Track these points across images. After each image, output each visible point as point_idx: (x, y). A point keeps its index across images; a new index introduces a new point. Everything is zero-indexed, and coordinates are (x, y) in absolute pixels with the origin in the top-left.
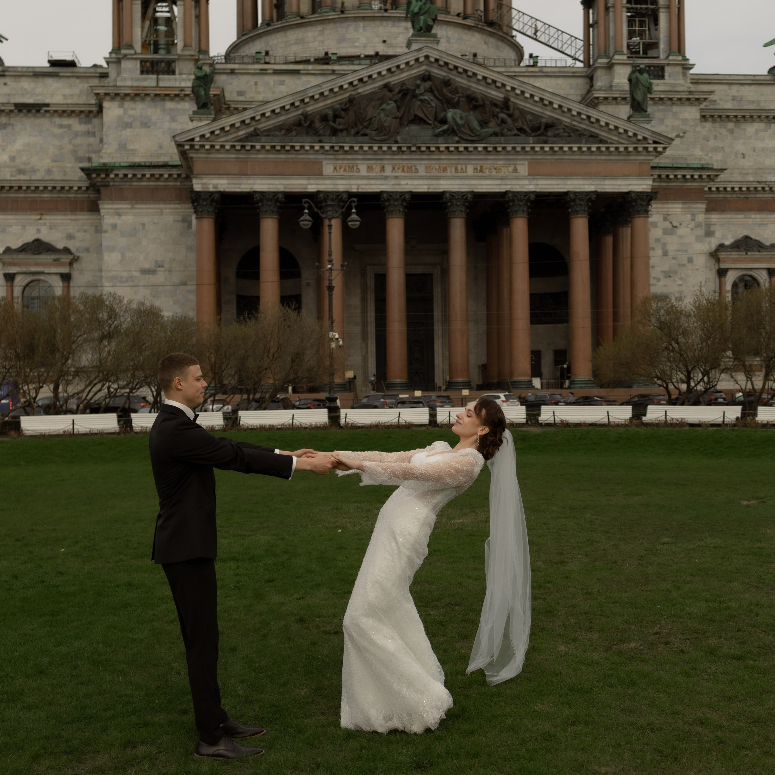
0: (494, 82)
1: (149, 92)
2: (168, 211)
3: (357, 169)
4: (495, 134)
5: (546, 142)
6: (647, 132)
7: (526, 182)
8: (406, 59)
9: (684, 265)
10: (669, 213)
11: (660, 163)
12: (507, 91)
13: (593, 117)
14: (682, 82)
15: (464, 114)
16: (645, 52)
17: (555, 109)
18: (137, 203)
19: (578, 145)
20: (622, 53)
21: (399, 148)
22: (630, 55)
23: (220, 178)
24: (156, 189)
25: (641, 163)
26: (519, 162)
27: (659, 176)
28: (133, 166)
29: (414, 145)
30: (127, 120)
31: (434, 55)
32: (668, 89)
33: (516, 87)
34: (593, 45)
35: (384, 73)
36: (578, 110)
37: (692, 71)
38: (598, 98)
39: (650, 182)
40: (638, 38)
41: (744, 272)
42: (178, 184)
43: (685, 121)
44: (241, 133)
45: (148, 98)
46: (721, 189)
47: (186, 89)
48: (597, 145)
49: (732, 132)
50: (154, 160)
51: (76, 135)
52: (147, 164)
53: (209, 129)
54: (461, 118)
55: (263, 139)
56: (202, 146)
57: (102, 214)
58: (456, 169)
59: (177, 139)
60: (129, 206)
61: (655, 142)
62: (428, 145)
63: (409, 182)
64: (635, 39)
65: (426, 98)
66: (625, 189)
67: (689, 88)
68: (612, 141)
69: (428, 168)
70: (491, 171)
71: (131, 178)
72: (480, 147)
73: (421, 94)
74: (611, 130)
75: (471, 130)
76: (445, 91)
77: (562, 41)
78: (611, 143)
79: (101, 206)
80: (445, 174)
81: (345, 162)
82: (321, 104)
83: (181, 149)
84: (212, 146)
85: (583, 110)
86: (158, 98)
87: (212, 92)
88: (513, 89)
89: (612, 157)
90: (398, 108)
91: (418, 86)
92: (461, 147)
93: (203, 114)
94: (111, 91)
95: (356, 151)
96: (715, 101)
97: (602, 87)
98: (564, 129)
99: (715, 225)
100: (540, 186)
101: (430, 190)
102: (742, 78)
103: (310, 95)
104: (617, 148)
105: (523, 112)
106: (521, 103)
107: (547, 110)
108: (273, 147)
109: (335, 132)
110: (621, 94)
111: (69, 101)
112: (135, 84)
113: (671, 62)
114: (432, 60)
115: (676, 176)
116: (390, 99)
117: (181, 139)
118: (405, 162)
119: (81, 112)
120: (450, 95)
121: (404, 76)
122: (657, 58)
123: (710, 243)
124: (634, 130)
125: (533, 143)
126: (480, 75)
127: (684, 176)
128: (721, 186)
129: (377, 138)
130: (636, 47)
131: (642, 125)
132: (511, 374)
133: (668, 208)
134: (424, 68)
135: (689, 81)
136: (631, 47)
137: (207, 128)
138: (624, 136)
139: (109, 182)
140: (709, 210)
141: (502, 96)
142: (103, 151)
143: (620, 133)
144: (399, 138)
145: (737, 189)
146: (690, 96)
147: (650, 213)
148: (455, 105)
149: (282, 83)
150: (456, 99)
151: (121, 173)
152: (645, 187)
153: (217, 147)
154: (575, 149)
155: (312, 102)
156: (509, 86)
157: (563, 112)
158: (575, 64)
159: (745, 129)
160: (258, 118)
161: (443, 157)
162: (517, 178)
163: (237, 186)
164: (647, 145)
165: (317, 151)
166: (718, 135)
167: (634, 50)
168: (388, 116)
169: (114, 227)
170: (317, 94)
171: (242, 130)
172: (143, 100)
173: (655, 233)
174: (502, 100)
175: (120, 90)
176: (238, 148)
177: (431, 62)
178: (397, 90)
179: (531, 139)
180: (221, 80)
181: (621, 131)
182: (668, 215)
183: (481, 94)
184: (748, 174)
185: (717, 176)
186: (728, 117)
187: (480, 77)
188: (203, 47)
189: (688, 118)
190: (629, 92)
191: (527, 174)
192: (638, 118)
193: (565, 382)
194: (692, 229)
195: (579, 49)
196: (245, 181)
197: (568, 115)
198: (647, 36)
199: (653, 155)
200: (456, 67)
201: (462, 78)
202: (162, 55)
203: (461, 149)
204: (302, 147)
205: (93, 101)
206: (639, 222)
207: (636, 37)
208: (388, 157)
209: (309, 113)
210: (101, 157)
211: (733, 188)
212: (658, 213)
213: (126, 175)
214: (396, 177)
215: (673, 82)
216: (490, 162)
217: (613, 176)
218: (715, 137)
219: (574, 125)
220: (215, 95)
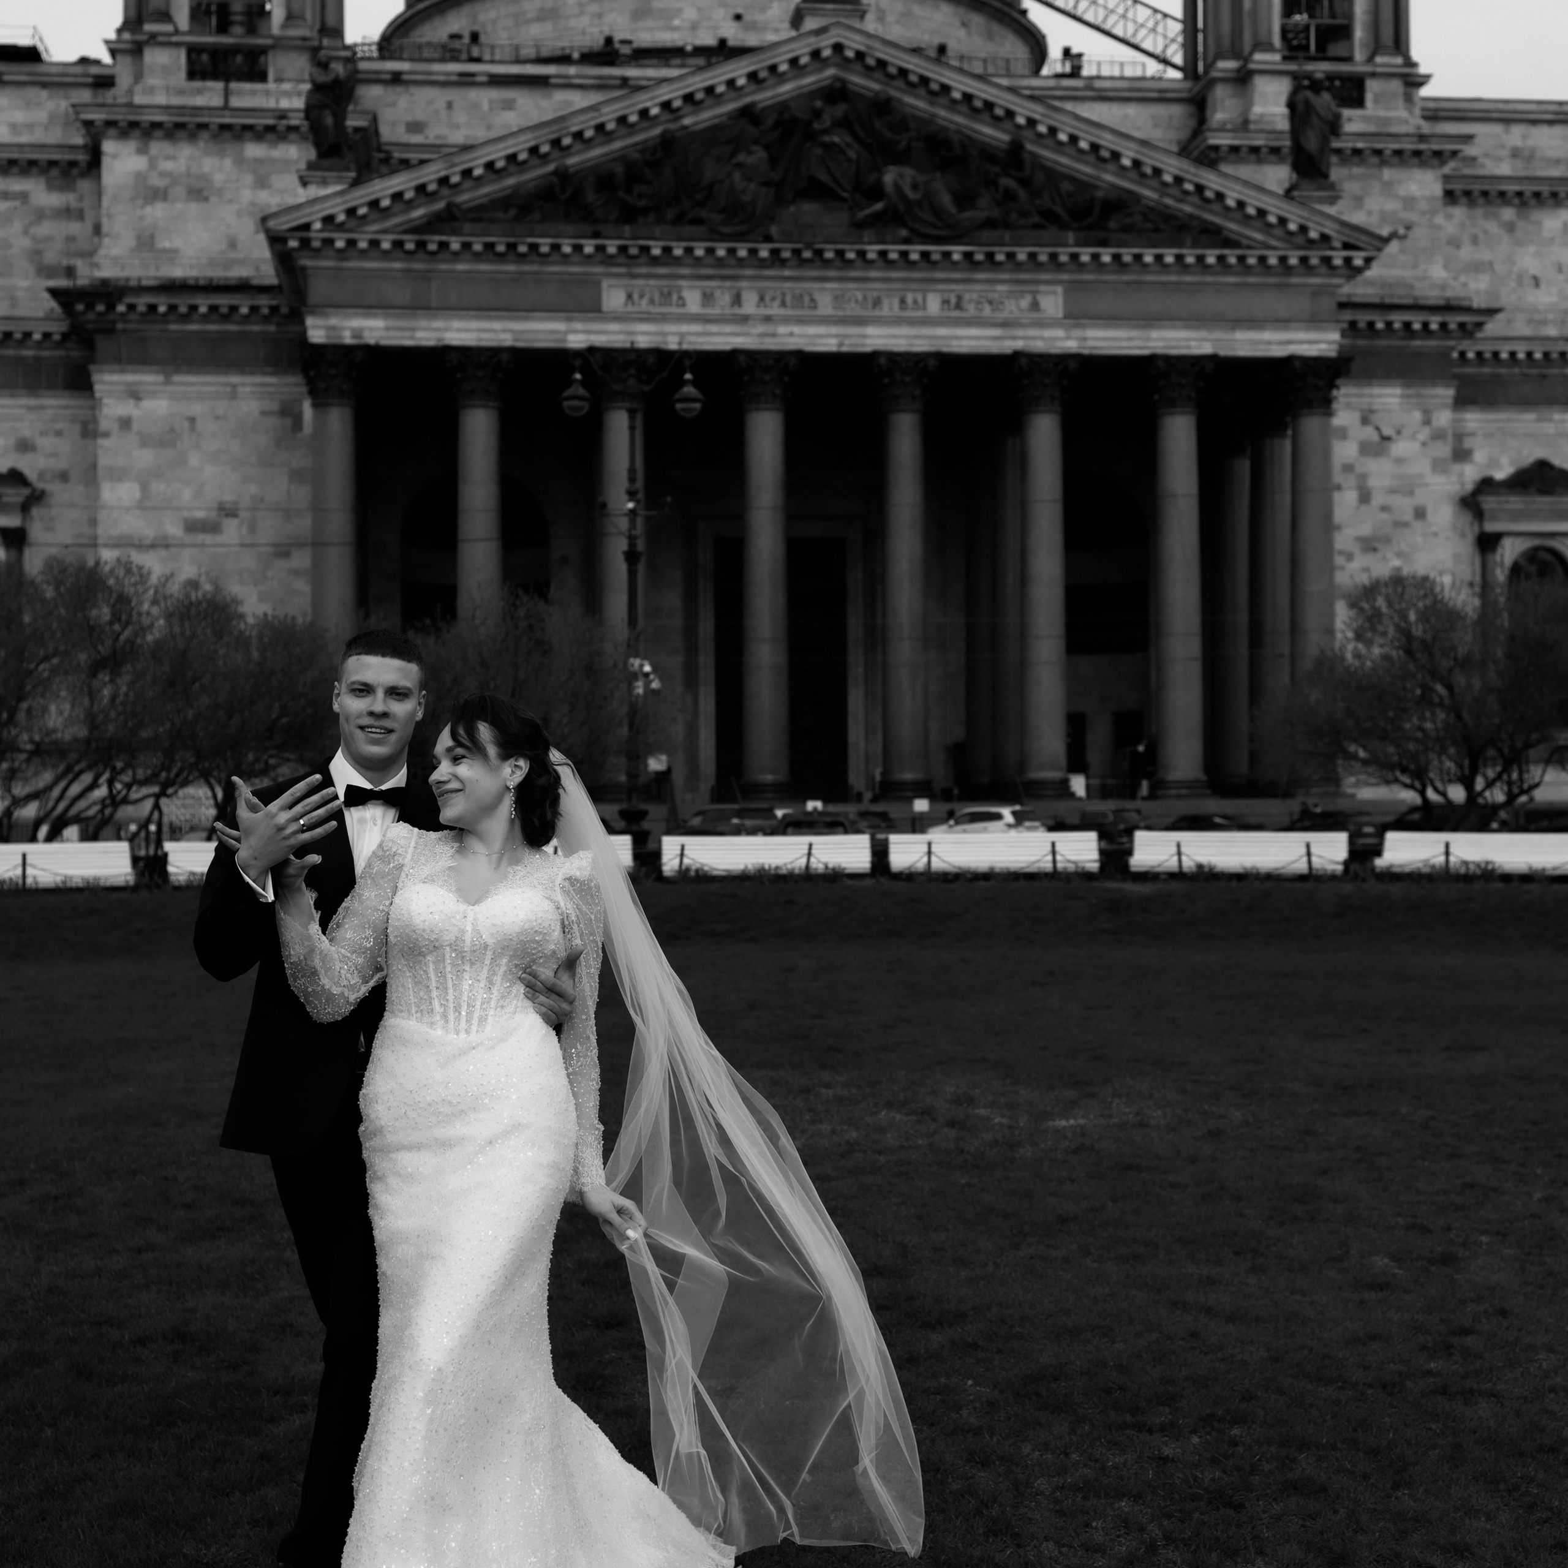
0: (989, 106)
1: (205, 120)
2: (248, 389)
3: (681, 298)
4: (990, 224)
5: (1104, 244)
6: (1329, 223)
7: (1059, 333)
8: (792, 51)
9: (1406, 525)
10: (1375, 407)
11: (1356, 295)
12: (1018, 127)
13: (1210, 189)
14: (1404, 114)
15: (921, 178)
16: (1321, 47)
17: (1124, 168)
18: (178, 371)
19: (1175, 251)
20: (1269, 48)
21: (775, 252)
22: (1287, 53)
23: (367, 316)
24: (222, 339)
25: (1317, 292)
26: (1043, 288)
27: (1353, 324)
28: (171, 287)
29: (808, 246)
30: (156, 181)
31: (854, 43)
32: (1371, 128)
33: (1037, 117)
34: (1204, 31)
35: (741, 82)
36: (1177, 172)
37: (1425, 92)
38: (1216, 148)
39: (1335, 336)
40: (1305, 16)
41: (1537, 542)
42: (272, 328)
43: (1409, 202)
44: (418, 213)
45: (205, 135)
46: (1488, 355)
47: (290, 114)
48: (1218, 252)
49: (1510, 228)
50: (218, 274)
51: (40, 215)
52: (202, 282)
53: (344, 203)
54: (915, 186)
55: (467, 227)
56: (328, 242)
57: (98, 395)
58: (903, 301)
59: (271, 224)
60: (160, 378)
61: (1347, 246)
62: (840, 247)
63: (797, 329)
64: (1297, 17)
65: (836, 139)
66: (1278, 352)
67: (1419, 128)
68: (1251, 243)
69: (837, 299)
70: (980, 306)
71: (165, 315)
72: (957, 252)
73: (826, 132)
74: (1248, 217)
75: (938, 212)
76: (878, 124)
77: (1135, 22)
78: (1249, 247)
79: (96, 377)
80: (877, 313)
81: (652, 282)
82: (597, 152)
83: (279, 247)
84: (351, 243)
85: (1187, 172)
86: (227, 135)
87: (351, 122)
88: (1032, 122)
89: (1251, 280)
90: (773, 162)
91: (817, 114)
92: (915, 251)
93: (330, 169)
94: (120, 116)
95: (677, 259)
96: (1473, 159)
97: (1225, 124)
98: (1145, 215)
99: (1472, 435)
100: (1090, 343)
101: (844, 349)
102: (1533, 107)
103: (575, 129)
104: (1262, 259)
105: (1053, 175)
106: (1047, 154)
107: (1106, 171)
108: (489, 247)
109: (629, 215)
110: (1268, 140)
111: (24, 139)
112: (176, 101)
113: (1379, 70)
114: (850, 54)
115: (1389, 324)
116: (756, 142)
117: (280, 225)
118: (788, 285)
119: (52, 164)
120: (889, 134)
121: (787, 88)
122: (1349, 59)
123: (1461, 475)
124: (1301, 217)
125: (1077, 245)
126: (957, 90)
127: (1407, 325)
128: (1487, 348)
129: (726, 230)
130: (1302, 36)
131: (1319, 207)
132: (1022, 766)
133: (1371, 396)
134: (831, 72)
135: (1417, 112)
136: (1291, 36)
137: (339, 200)
138: (1279, 232)
139: (114, 322)
140: (1461, 402)
141: (1005, 137)
142: (102, 252)
143: (1270, 225)
144: (774, 230)
145: (1521, 356)
146: (1422, 147)
147: (1335, 406)
148: (901, 158)
149: (509, 105)
150: (904, 144)
151: (142, 302)
152: (1323, 346)
153: (363, 245)
154: (1169, 259)
155: (579, 146)
156: (1021, 115)
157: (1143, 175)
158: (1165, 71)
159: (1539, 223)
160: (455, 179)
161: (873, 274)
162: (1040, 324)
163: (407, 334)
164: (1329, 253)
165: (589, 256)
166: (1481, 236)
167: (1295, 43)
168: (750, 180)
169: (125, 423)
170: (588, 128)
171: (419, 206)
172: (193, 137)
173: (1345, 451)
174: (1005, 147)
175: (141, 114)
176: (410, 246)
177: (847, 60)
178: (770, 122)
179: (1071, 237)
180: (371, 95)
181: (1272, 219)
182: (1372, 411)
183: (958, 132)
184: (1545, 322)
185: (1479, 325)
186: (1502, 194)
187: (957, 95)
188: (331, 22)
189: (1417, 194)
190: (1288, 136)
191: (1060, 314)
192: (1308, 191)
193: (1139, 785)
194: (1424, 444)
195: (1173, 40)
196: (424, 323)
197: (1154, 183)
198: (1326, 11)
199: (1341, 276)
200: (903, 72)
201: (917, 97)
202: (235, 37)
203: (914, 256)
204: (556, 247)
205: (79, 140)
206: (1310, 424)
207: (1300, 13)
208: (748, 272)
209: (572, 170)
210: (97, 266)
211: (1513, 354)
212: (1348, 406)
213: (152, 308)
214: (768, 319)
215: (1382, 113)
216: (978, 287)
217: (1254, 323)
218: (1475, 240)
219: (1167, 207)
220: (357, 130)
